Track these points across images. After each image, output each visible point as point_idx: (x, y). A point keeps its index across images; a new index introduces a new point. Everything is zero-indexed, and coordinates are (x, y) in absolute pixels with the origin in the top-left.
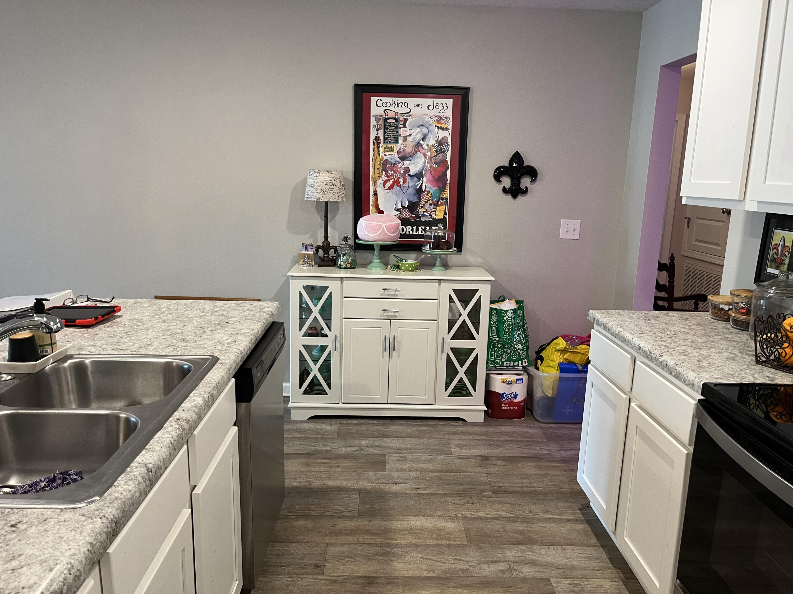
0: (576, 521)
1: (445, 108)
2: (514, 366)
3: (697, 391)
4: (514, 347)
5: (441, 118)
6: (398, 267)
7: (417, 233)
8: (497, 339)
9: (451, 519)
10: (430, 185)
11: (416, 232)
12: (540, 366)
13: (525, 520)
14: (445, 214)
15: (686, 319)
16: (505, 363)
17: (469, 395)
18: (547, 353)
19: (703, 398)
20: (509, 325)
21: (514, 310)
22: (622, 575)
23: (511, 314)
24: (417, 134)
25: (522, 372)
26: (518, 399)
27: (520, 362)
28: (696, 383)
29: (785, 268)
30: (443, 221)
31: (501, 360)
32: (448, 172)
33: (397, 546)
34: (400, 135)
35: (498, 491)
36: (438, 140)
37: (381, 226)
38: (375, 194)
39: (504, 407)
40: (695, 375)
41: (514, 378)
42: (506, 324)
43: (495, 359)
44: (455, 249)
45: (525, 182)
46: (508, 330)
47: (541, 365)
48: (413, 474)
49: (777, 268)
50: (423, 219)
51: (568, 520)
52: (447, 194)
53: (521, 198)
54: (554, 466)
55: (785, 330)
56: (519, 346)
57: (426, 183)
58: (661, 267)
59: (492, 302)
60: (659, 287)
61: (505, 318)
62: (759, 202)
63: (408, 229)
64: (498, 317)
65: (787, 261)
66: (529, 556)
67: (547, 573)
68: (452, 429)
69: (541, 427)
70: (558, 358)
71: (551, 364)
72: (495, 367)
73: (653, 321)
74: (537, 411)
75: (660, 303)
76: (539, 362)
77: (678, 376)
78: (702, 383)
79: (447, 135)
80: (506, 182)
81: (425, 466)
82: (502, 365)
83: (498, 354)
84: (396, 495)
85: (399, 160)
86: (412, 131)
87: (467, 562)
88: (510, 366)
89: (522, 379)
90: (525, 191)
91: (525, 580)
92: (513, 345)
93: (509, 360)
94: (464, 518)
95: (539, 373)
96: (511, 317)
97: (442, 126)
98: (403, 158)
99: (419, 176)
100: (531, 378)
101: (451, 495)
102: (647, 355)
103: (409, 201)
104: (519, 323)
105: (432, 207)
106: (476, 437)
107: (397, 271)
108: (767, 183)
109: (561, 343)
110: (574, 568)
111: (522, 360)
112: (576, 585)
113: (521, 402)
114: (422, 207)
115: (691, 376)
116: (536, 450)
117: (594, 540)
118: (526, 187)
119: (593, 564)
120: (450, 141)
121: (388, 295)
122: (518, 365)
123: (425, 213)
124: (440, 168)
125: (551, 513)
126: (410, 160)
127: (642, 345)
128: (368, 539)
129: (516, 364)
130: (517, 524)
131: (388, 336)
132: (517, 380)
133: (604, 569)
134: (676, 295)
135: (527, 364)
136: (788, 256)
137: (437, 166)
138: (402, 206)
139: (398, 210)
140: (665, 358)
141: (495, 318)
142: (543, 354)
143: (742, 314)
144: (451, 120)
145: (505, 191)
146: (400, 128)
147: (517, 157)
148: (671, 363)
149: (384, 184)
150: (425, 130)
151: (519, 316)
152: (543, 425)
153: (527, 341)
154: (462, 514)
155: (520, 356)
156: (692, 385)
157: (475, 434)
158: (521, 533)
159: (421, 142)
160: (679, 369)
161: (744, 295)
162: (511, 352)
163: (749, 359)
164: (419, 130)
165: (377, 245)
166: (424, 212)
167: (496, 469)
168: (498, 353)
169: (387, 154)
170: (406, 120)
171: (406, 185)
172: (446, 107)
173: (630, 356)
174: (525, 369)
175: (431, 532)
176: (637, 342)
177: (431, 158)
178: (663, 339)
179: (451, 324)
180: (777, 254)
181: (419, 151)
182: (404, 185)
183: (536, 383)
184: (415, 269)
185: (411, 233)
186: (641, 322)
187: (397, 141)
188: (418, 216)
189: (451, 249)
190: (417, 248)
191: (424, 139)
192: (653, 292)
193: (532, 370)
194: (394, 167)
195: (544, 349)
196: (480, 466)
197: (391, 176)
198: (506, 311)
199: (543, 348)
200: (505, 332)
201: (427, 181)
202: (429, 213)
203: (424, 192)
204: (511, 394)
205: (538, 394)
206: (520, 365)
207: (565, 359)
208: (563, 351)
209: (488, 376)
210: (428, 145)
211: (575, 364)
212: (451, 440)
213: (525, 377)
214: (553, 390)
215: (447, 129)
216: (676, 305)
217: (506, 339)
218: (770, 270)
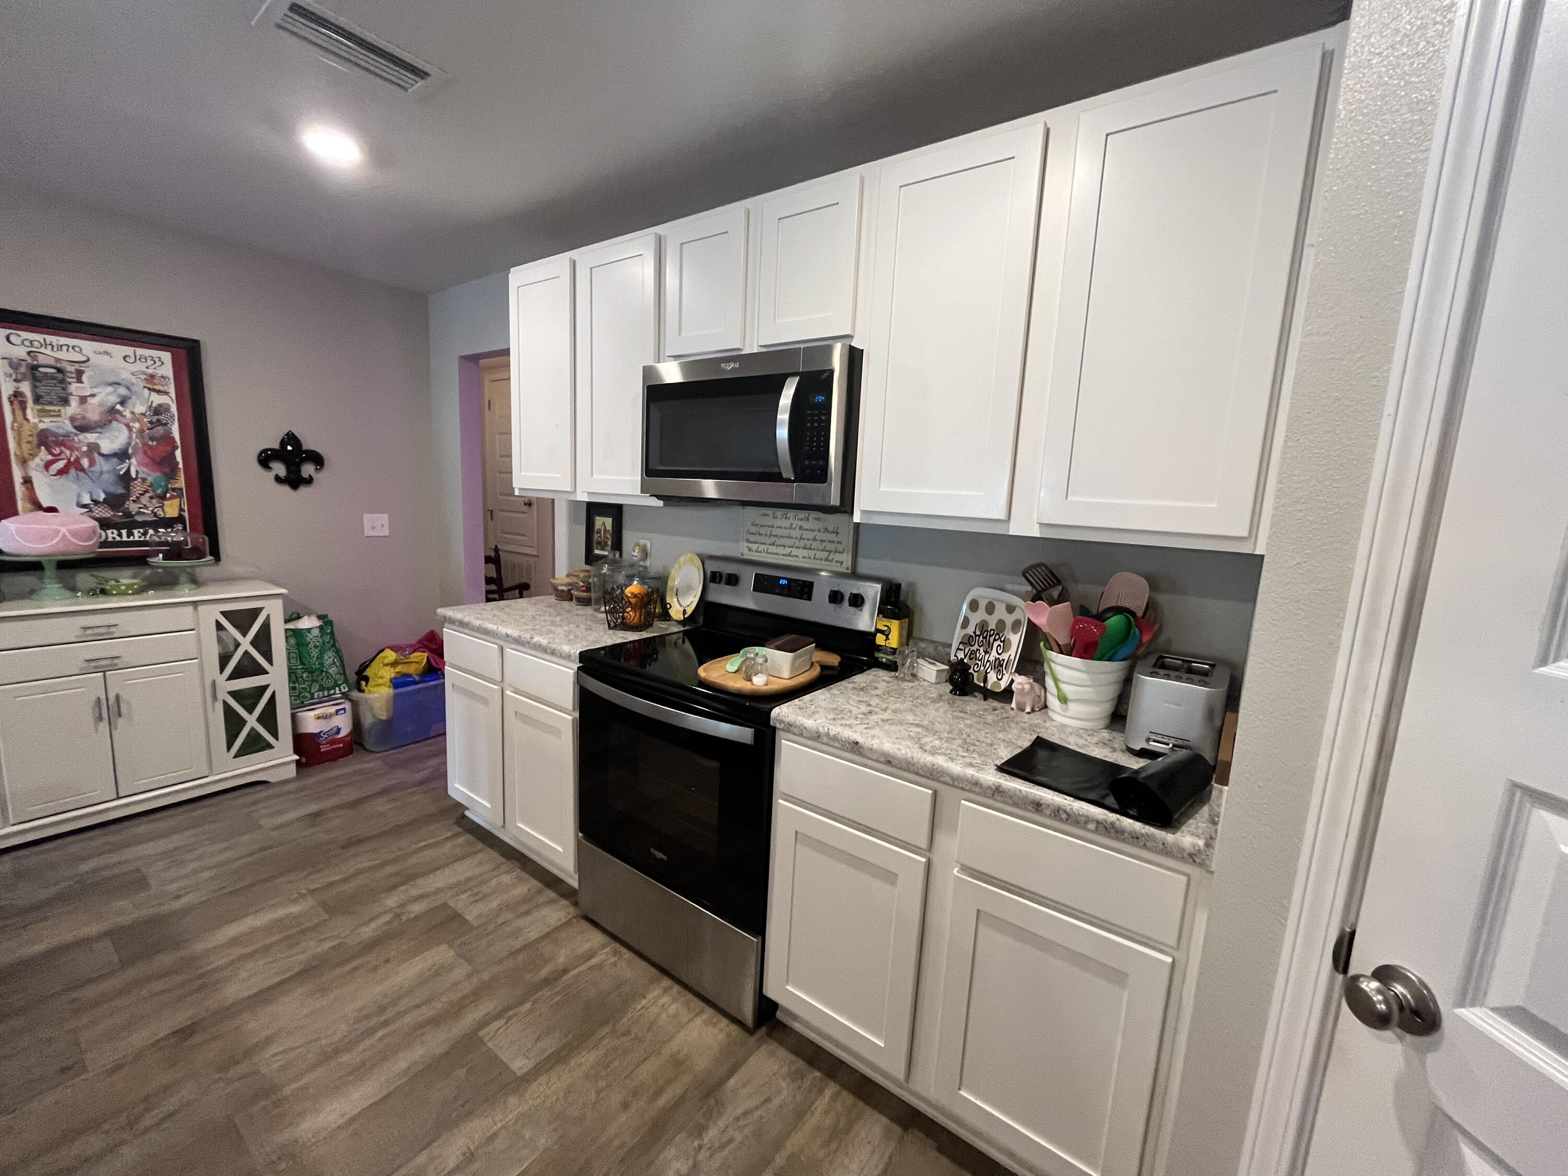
0: (455, 836)
1: (158, 363)
2: (329, 695)
3: (574, 661)
4: (327, 672)
5: (152, 376)
6: (104, 592)
7: (131, 539)
8: (300, 667)
9: (295, 901)
10: (145, 470)
11: (129, 537)
12: (365, 688)
13: (395, 860)
14: (181, 510)
15: (535, 604)
16: (316, 694)
17: (269, 746)
18: (373, 671)
19: (581, 665)
20: (316, 647)
21: (321, 628)
22: (517, 864)
23: (316, 632)
24: (106, 396)
25: (342, 701)
26: (343, 734)
27: (337, 689)
28: (572, 654)
29: (609, 548)
30: (180, 519)
31: (309, 692)
32: (178, 453)
33: (215, 970)
34: (71, 394)
35: (347, 845)
36: (151, 406)
37: (59, 531)
38: (27, 481)
39: (323, 749)
40: (569, 647)
41: (333, 710)
42: (311, 645)
43: (300, 693)
44: (211, 558)
45: (308, 469)
46: (315, 653)
47: (366, 686)
48: (206, 874)
49: (603, 549)
50: (139, 519)
51: (447, 839)
52: (181, 483)
53: (303, 490)
54: (412, 792)
55: (627, 597)
56: (333, 670)
57: (134, 466)
58: (488, 560)
59: (287, 621)
60: (489, 581)
61: (308, 639)
62: (588, 493)
63: (112, 534)
64: (296, 638)
65: (610, 543)
66: (415, 892)
67: (440, 900)
68: (251, 799)
69: (377, 759)
70: (389, 674)
71: (380, 681)
72: (302, 702)
73: (507, 610)
74: (369, 741)
75: (490, 596)
76: (363, 683)
77: (553, 653)
78: (578, 652)
79: (169, 401)
80: (280, 469)
81: (222, 857)
82: (312, 698)
83: (303, 686)
84: (185, 911)
85: (74, 431)
86: (95, 391)
87: (338, 937)
88: (324, 697)
89: (344, 709)
90: (309, 481)
91: (417, 918)
92: (325, 670)
93: (322, 689)
94: (314, 891)
95: (366, 695)
96: (317, 636)
97: (157, 387)
98: (83, 428)
99: (122, 455)
100: (355, 704)
101: (282, 875)
102: (518, 641)
103: (105, 492)
104: (328, 643)
105: (154, 501)
106: (292, 796)
107: (102, 598)
108: (594, 476)
109: (389, 655)
110: (469, 879)
111: (339, 686)
112: (477, 894)
113: (345, 737)
114: (134, 501)
115: (566, 648)
116: (384, 783)
117: (480, 845)
118: (310, 476)
119: (487, 867)
120: (174, 409)
121: (93, 635)
122: (335, 694)
123: (142, 510)
124: (161, 448)
125: (424, 840)
126: (100, 433)
127: (510, 632)
128: (158, 986)
129: (332, 692)
130: (388, 868)
131: (103, 697)
132: (337, 711)
133: (499, 866)
134: (506, 586)
135: (347, 689)
136: (610, 538)
137: (155, 443)
138: (92, 501)
139: (84, 506)
140: (537, 639)
141: (292, 641)
142: (368, 672)
143: (583, 591)
144: (172, 380)
145: (278, 479)
146: (70, 383)
147: (291, 438)
148: (544, 642)
149: (48, 465)
150: (123, 391)
151: (328, 634)
152: (379, 755)
153: (342, 662)
154: (307, 889)
155: (336, 681)
156: (568, 657)
157: (290, 792)
158: (396, 874)
159: (118, 407)
160: (553, 646)
161: (582, 575)
162: (322, 679)
163: (601, 627)
164: (110, 389)
165: (50, 561)
166: (140, 508)
167: (336, 822)
168: (304, 683)
169: (45, 420)
170: (79, 374)
171: (96, 468)
172: (160, 363)
173: (496, 646)
174: (345, 696)
175: (267, 929)
176: (503, 630)
177: (141, 431)
178: (525, 624)
179: (224, 660)
180: (600, 537)
181: (117, 420)
182: (93, 469)
183: (362, 709)
184: (141, 591)
185: (118, 539)
186: (496, 612)
187: (65, 401)
188: (128, 514)
189: (204, 558)
190: (139, 560)
191: (122, 403)
192: (483, 587)
193: (355, 694)
194: (63, 441)
195: (367, 666)
196: (313, 826)
197: (59, 454)
198: (309, 630)
199: (365, 666)
200: (310, 655)
201: (139, 464)
202: (151, 509)
203: (136, 479)
204: (332, 729)
205: (367, 721)
206: (338, 692)
207: (398, 672)
208: (394, 664)
209: (294, 718)
210: (132, 413)
211: (410, 675)
212: (253, 812)
213: (347, 705)
214: (388, 712)
215: (166, 393)
216: (506, 594)
217: (314, 664)
218: (597, 552)
